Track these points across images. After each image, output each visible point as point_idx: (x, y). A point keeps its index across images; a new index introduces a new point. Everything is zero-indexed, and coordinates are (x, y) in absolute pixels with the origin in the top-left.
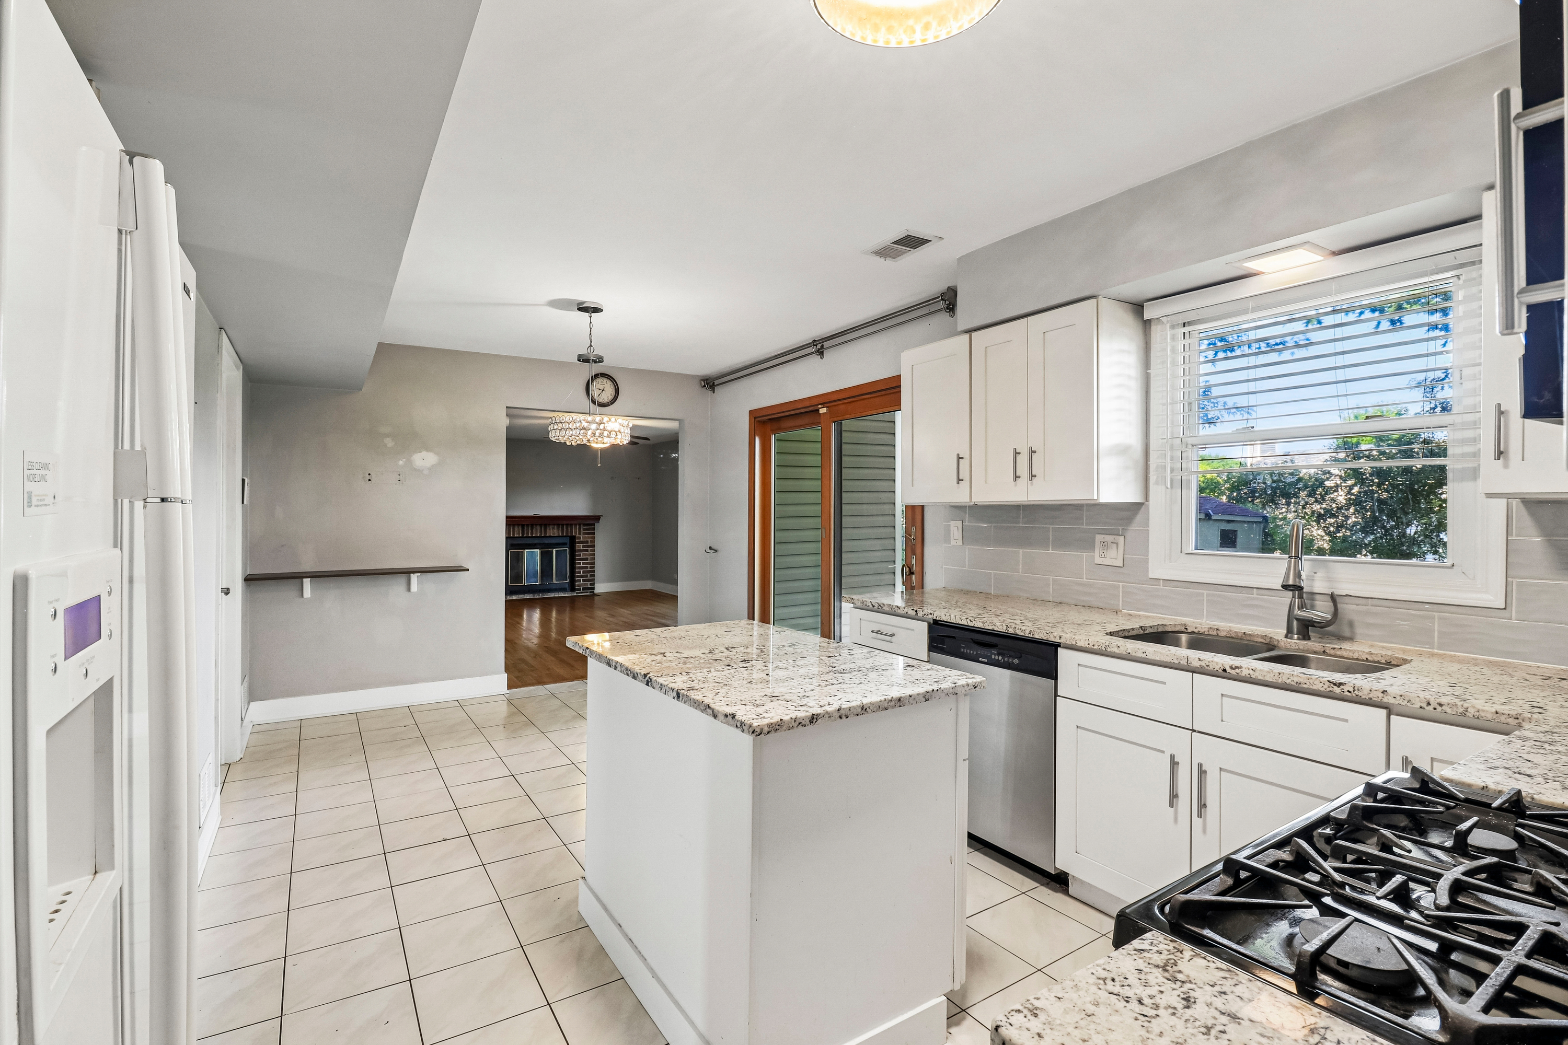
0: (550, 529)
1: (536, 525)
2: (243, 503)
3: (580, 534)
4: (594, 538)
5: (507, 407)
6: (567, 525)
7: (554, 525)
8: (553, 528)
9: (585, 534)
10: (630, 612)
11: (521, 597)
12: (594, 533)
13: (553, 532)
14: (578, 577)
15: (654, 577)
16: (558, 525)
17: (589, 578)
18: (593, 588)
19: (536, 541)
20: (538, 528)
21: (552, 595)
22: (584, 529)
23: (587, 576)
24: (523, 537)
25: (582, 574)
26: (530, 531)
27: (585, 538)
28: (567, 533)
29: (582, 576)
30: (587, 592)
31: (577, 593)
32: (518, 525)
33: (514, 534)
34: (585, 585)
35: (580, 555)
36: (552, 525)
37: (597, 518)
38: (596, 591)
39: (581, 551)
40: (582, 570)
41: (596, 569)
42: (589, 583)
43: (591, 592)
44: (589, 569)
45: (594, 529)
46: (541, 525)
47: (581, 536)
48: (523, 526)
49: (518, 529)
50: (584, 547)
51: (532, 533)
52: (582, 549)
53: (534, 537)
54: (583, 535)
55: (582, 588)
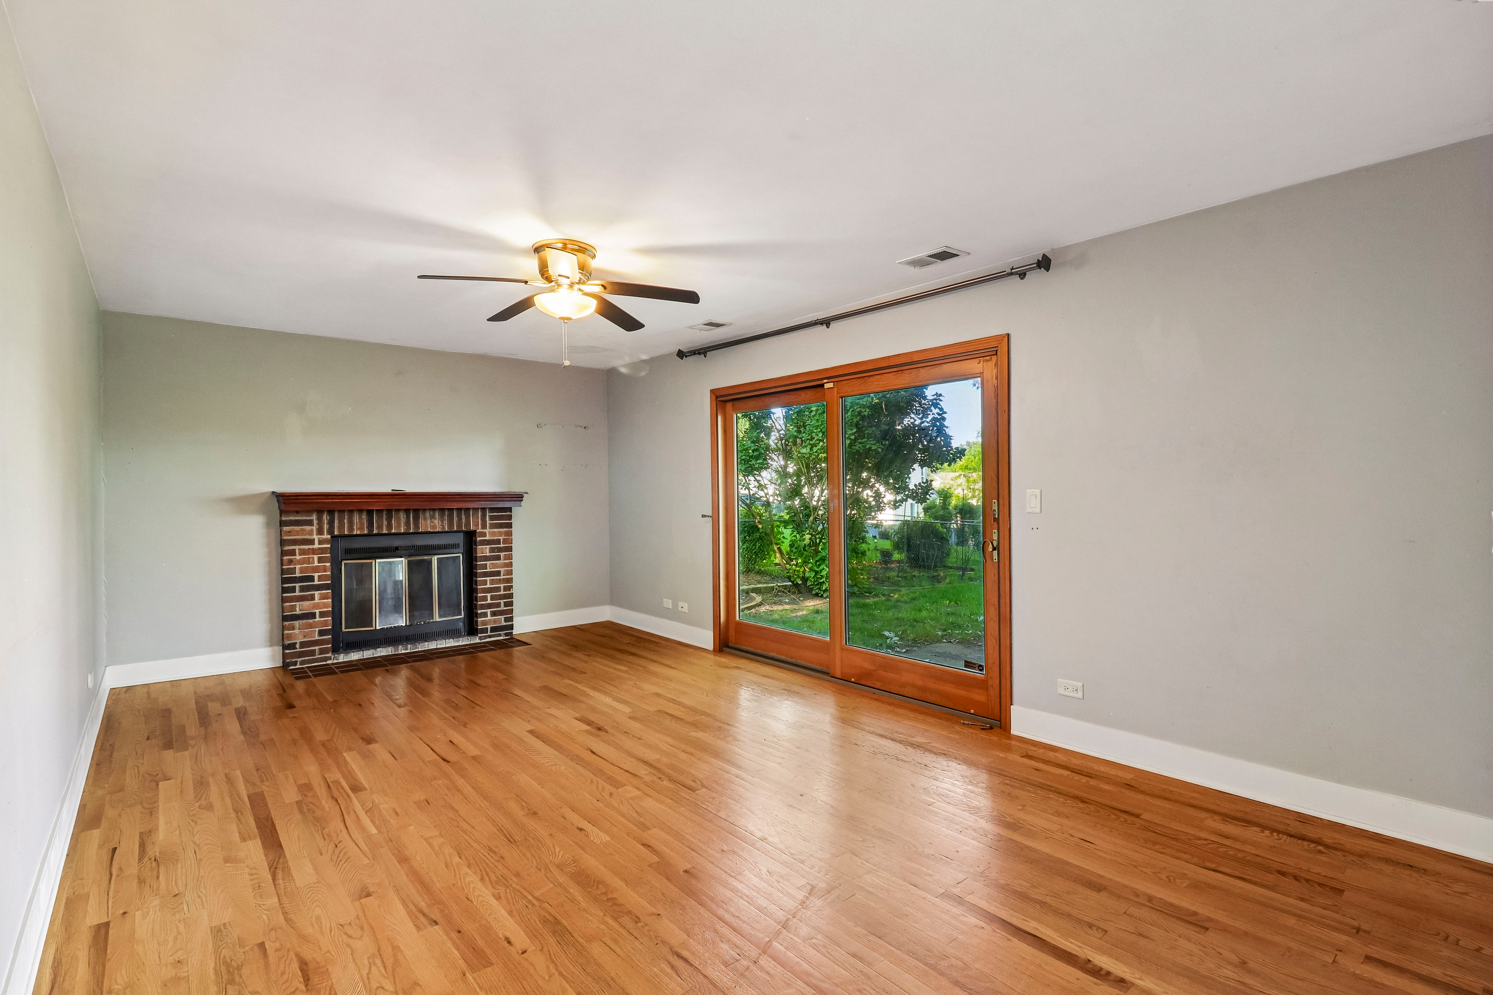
0: (425, 519)
1: (398, 510)
3: (484, 527)
4: (510, 534)
6: (459, 510)
7: (434, 510)
8: (432, 517)
9: (493, 526)
11: (368, 654)
12: (510, 526)
13: (432, 523)
14: (483, 607)
15: (616, 599)
16: (442, 510)
17: (502, 608)
18: (511, 627)
19: (397, 542)
20: (402, 516)
21: (432, 645)
23: (498, 605)
24: (370, 535)
25: (489, 601)
26: (385, 523)
27: (492, 534)
28: (460, 525)
29: (489, 606)
30: (500, 635)
31: (480, 638)
32: (360, 511)
33: (351, 528)
34: (495, 621)
35: (485, 567)
36: (430, 510)
37: (518, 498)
38: (516, 631)
39: (486, 558)
40: (489, 595)
41: (514, 591)
42: (502, 618)
43: (506, 635)
44: (502, 592)
45: (510, 517)
46: (407, 511)
47: (487, 531)
48: (370, 513)
49: (360, 518)
50: (492, 550)
51: (389, 526)
52: (488, 554)
53: (394, 534)
54: (490, 528)
55: (489, 627)
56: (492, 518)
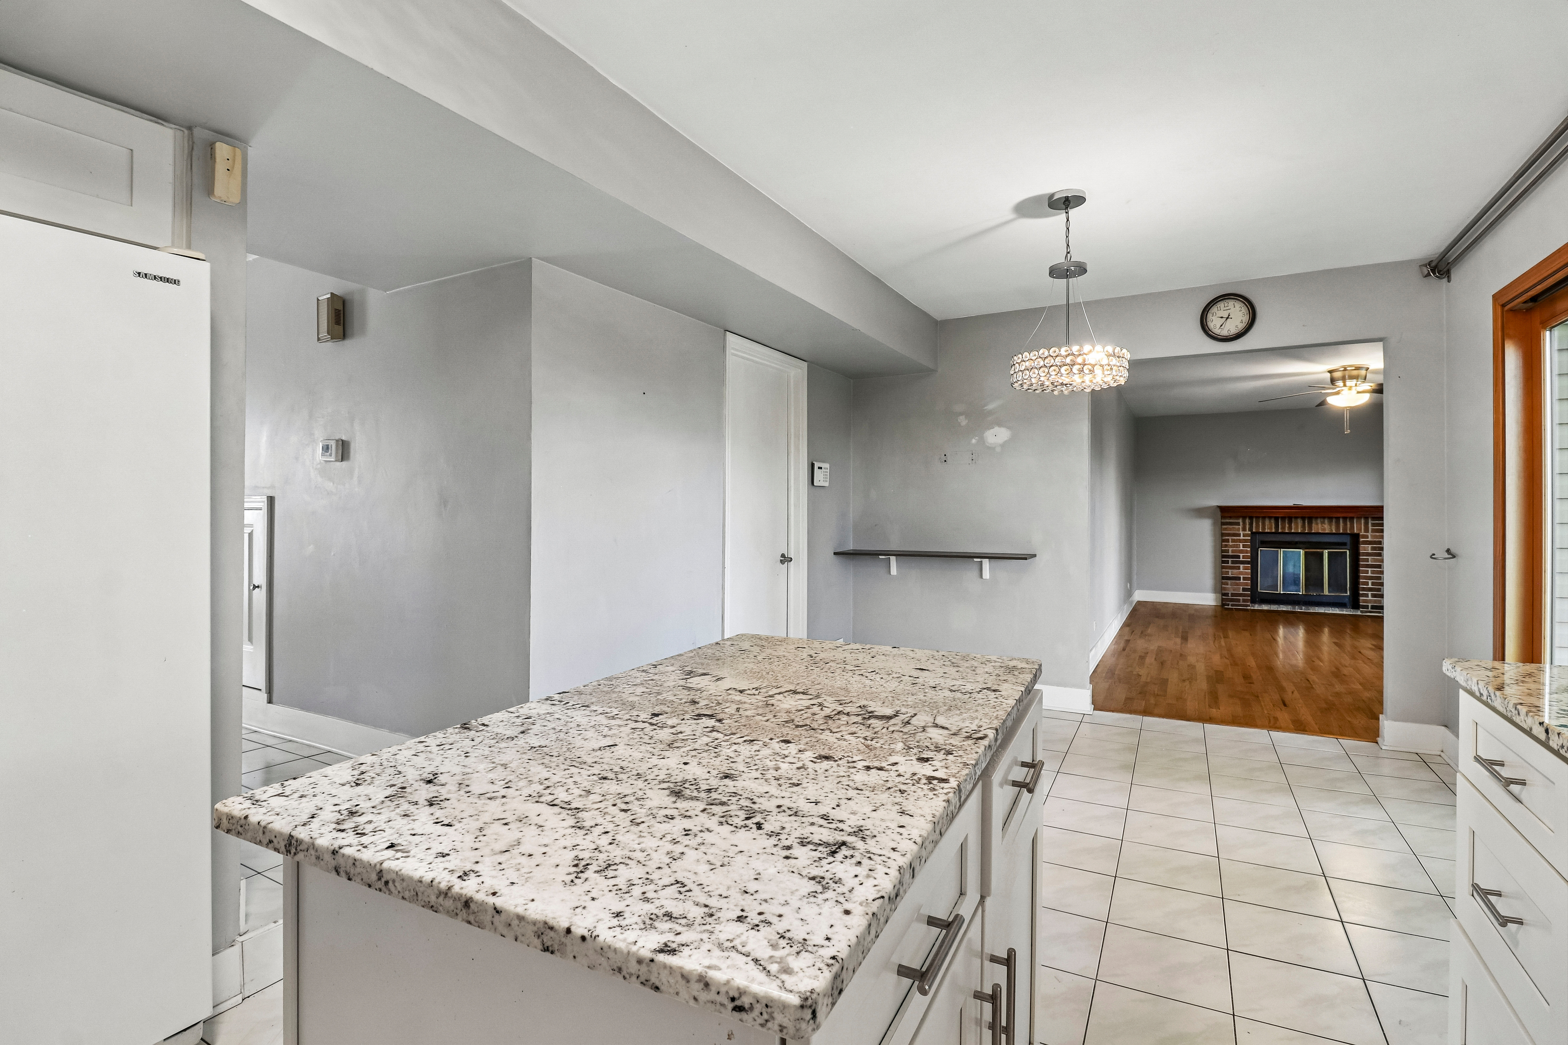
0: (1317, 524)
1: (1296, 518)
3: (1367, 530)
6: (1347, 518)
7: (1324, 518)
8: (1323, 523)
9: (1373, 531)
11: (1274, 607)
13: (1323, 527)
14: (1364, 589)
16: (1330, 518)
17: (1381, 592)
19: (1297, 539)
20: (1300, 522)
21: (1321, 610)
24: (1276, 533)
25: (1370, 586)
26: (1287, 525)
27: (1372, 537)
28: (1345, 528)
29: (1367, 589)
30: (1377, 612)
31: (1362, 612)
32: (1270, 518)
33: (1264, 528)
34: (1375, 601)
35: (1367, 560)
36: (1321, 517)
37: (1381, 510)
39: (1368, 554)
42: (1379, 600)
43: (1381, 613)
44: (1381, 581)
46: (1303, 518)
47: (1369, 534)
48: (1276, 519)
49: (1270, 522)
50: (1373, 549)
51: (1290, 528)
52: (1370, 551)
53: (1293, 533)
54: (1372, 532)
55: (1370, 605)
56: (1373, 525)
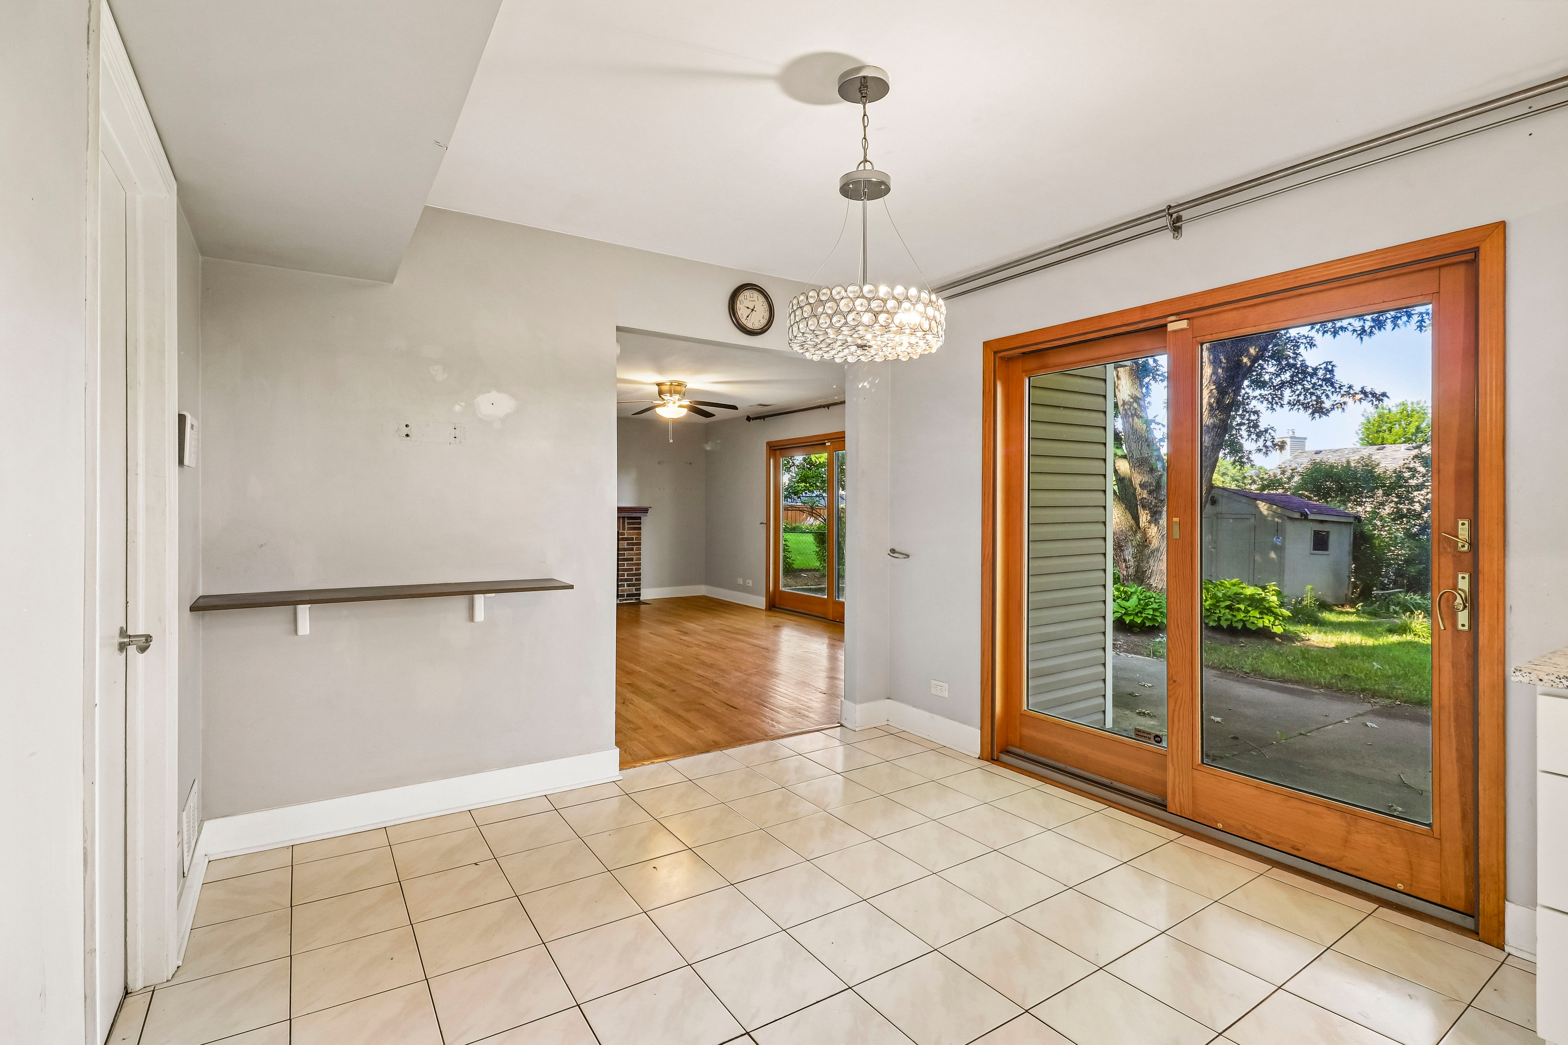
2: (181, 462)
3: (624, 529)
4: (640, 534)
5: (618, 329)
9: (629, 529)
10: (702, 628)
12: (640, 529)
14: (622, 580)
15: (708, 582)
17: (634, 582)
18: (639, 595)
22: (629, 523)
23: (632, 580)
25: (626, 577)
27: (629, 534)
29: (626, 580)
30: (632, 599)
31: (620, 600)
34: (629, 590)
35: (623, 554)
37: (645, 510)
38: (642, 598)
39: (625, 550)
40: (626, 573)
41: (642, 571)
42: (634, 588)
43: (636, 599)
44: (634, 572)
45: (640, 523)
47: (625, 532)
50: (628, 544)
52: (626, 547)
55: (626, 594)
